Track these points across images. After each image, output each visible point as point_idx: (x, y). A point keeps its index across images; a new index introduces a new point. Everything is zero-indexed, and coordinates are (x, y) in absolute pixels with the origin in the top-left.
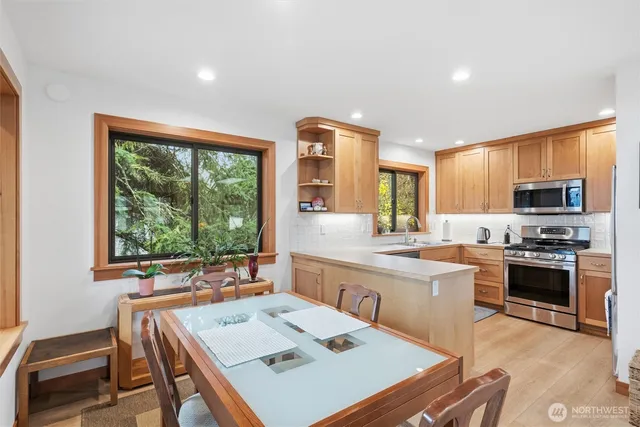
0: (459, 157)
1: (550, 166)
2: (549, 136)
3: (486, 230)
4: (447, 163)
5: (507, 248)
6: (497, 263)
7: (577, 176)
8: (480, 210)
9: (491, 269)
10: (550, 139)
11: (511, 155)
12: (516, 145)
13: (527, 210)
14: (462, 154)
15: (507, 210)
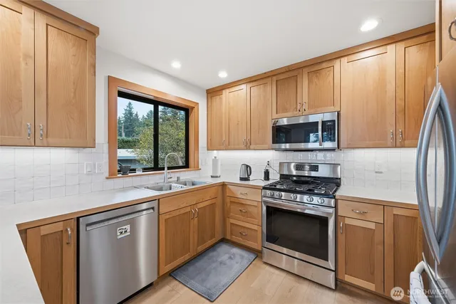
0: (226, 93)
1: (305, 99)
2: (304, 67)
3: (247, 166)
4: (216, 100)
5: (264, 188)
6: (255, 204)
7: (332, 108)
8: (243, 146)
9: (251, 209)
10: (306, 71)
11: (270, 90)
12: (275, 78)
13: (283, 146)
14: (228, 91)
15: (266, 146)
